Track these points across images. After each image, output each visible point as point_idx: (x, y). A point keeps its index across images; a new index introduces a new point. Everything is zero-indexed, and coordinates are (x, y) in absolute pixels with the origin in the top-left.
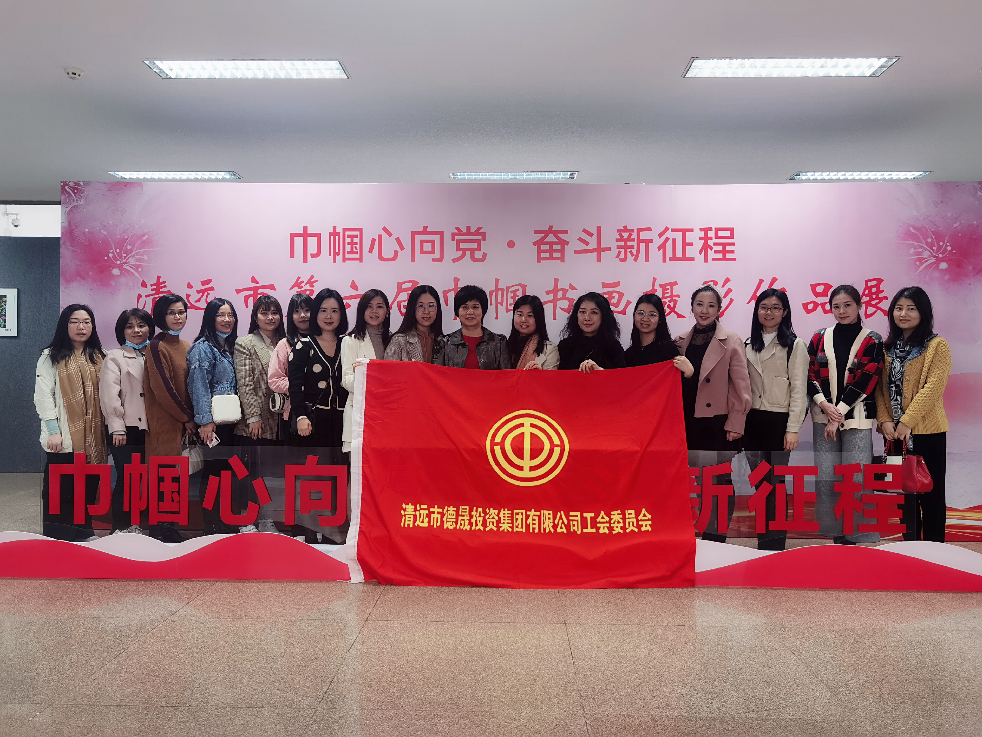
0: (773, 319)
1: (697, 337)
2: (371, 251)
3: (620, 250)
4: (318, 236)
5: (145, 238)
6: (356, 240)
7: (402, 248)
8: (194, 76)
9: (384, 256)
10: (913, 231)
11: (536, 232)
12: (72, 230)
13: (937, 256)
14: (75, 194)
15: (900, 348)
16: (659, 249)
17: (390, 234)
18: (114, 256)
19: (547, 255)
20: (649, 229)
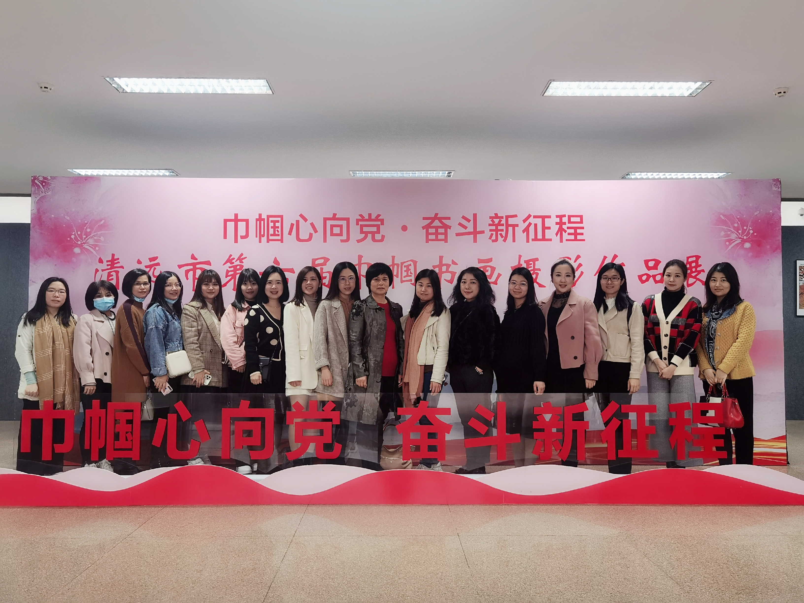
0: (613, 287)
1: (556, 301)
2: (290, 233)
3: (492, 232)
4: (247, 221)
5: (102, 223)
6: (278, 224)
7: (316, 231)
8: (146, 91)
9: (301, 237)
10: (723, 218)
11: (424, 219)
12: (40, 216)
13: (742, 237)
14: (43, 186)
15: (715, 312)
16: (524, 231)
17: (306, 220)
18: (76, 237)
19: (433, 237)
20: (516, 216)
